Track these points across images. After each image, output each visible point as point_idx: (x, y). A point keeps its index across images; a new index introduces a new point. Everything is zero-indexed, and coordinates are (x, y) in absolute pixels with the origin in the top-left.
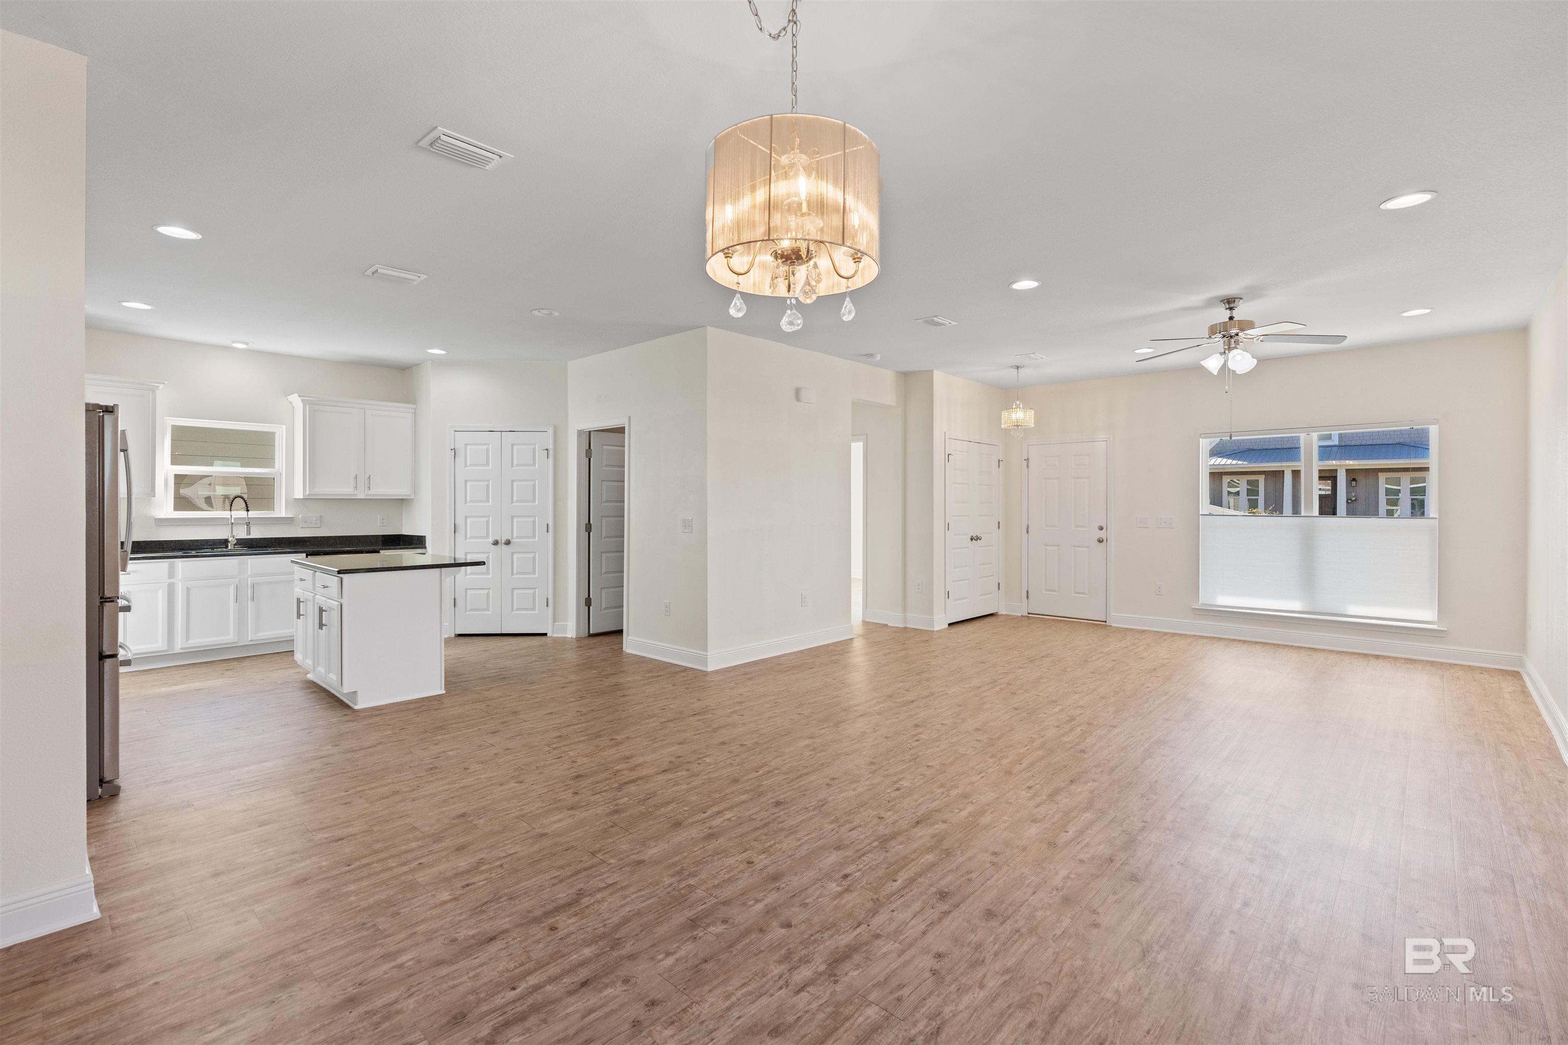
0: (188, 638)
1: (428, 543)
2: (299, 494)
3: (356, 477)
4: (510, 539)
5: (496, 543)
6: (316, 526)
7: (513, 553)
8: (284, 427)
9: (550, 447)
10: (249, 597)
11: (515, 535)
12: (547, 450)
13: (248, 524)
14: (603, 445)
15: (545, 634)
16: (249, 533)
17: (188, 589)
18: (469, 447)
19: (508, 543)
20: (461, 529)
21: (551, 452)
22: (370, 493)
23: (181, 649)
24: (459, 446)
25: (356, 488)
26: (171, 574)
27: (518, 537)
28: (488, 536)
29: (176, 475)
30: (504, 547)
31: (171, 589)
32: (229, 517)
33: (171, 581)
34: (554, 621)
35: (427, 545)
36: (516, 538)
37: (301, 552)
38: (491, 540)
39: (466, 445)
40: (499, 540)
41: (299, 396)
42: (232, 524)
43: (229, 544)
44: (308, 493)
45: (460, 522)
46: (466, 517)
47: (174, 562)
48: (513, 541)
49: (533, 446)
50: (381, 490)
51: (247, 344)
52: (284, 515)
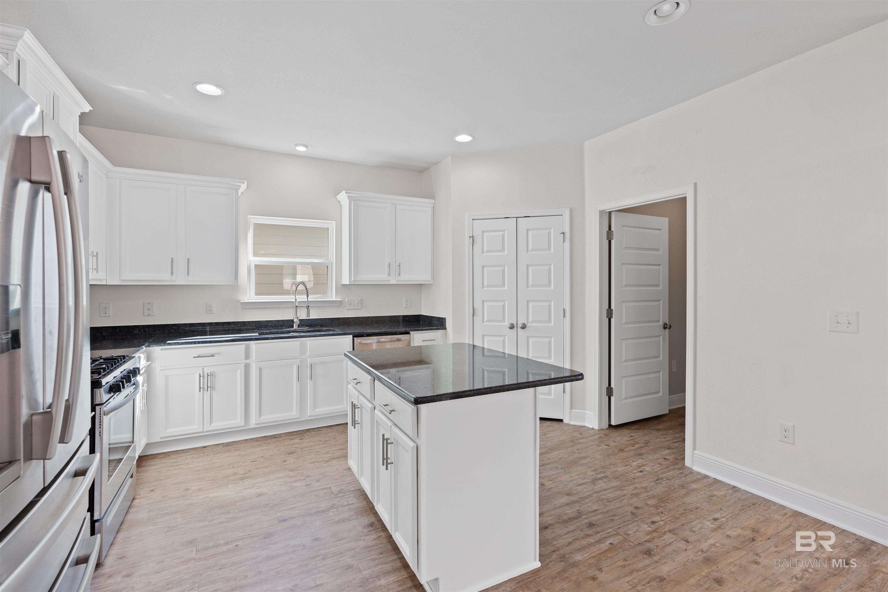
0: (260, 415)
1: (449, 324)
2: (346, 281)
3: (389, 265)
4: (526, 323)
5: (512, 327)
6: (358, 308)
7: (528, 338)
8: (334, 222)
9: (567, 230)
10: (308, 376)
11: (530, 320)
12: (563, 233)
13: (308, 307)
14: (623, 226)
15: (561, 421)
16: (308, 314)
17: (260, 369)
18: (485, 234)
19: (524, 327)
20: (479, 313)
21: (568, 235)
22: (400, 278)
23: (255, 424)
24: (477, 233)
25: (389, 274)
26: (247, 356)
27: (533, 322)
28: (504, 320)
29: (255, 265)
30: (520, 331)
31: (247, 367)
32: (294, 300)
33: (247, 361)
34: (571, 408)
35: (447, 326)
36: (531, 323)
37: (349, 334)
38: (507, 324)
39: (483, 232)
40: (515, 323)
41: (346, 193)
42: (297, 307)
43: (294, 325)
44: (352, 280)
45: (478, 305)
46: (483, 302)
47: (249, 344)
48: (528, 325)
49: (548, 231)
50: (407, 277)
51: (306, 146)
52: (334, 299)
